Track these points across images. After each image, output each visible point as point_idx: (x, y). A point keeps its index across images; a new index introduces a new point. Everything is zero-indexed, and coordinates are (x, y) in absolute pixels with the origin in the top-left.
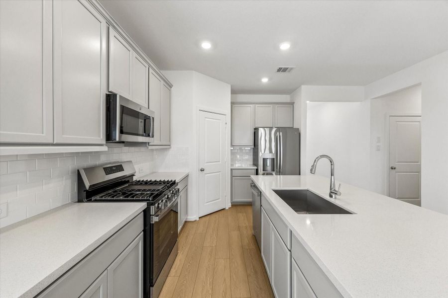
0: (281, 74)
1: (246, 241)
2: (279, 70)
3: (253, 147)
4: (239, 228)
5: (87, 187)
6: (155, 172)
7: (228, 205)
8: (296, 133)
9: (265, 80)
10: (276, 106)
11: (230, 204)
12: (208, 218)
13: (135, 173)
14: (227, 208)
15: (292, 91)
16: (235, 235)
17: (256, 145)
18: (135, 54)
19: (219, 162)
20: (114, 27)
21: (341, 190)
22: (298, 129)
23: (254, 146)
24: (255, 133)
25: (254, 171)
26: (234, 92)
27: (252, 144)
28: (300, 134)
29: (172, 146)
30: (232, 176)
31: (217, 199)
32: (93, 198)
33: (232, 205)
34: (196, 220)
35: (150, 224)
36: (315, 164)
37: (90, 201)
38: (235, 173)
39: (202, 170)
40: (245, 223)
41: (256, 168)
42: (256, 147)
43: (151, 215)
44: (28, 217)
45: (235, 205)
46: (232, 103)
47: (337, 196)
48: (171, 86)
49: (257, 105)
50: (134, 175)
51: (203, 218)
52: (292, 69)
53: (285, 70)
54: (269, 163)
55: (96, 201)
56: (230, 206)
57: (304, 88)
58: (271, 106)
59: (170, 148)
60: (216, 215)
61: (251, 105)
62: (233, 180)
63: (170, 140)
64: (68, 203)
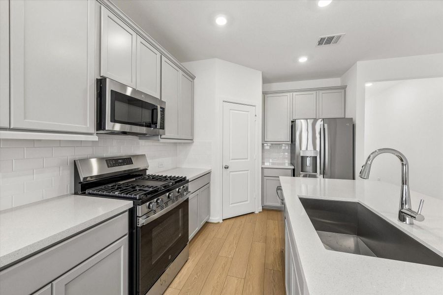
0: (325, 48)
1: (271, 258)
2: (321, 42)
3: (290, 143)
4: (266, 240)
5: (82, 180)
6: (179, 168)
7: (258, 209)
8: (348, 124)
9: (303, 60)
10: (321, 92)
11: (261, 208)
12: (232, 221)
13: (148, 166)
14: (257, 212)
15: (342, 71)
16: (259, 247)
17: (293, 140)
18: (140, 39)
19: (247, 159)
20: (107, 7)
21: (423, 212)
22: (352, 119)
23: (292, 142)
24: (292, 126)
25: (290, 172)
26: (265, 81)
27: (289, 139)
28: (354, 126)
29: (194, 140)
30: (263, 176)
31: (245, 201)
32: (87, 192)
33: (263, 209)
34: (219, 222)
35: (137, 227)
36: (369, 162)
37: (84, 194)
38: (267, 172)
39: (227, 168)
40: (275, 234)
41: (293, 167)
42: (293, 143)
43: (137, 217)
44: (13, 206)
45: (266, 209)
46: (264, 93)
47: (414, 221)
48: (193, 78)
49: (294, 94)
50: (147, 169)
51: (228, 221)
52: (339, 37)
53: (329, 40)
54: (309, 162)
55: (90, 194)
56: (261, 210)
57: (360, 64)
58: (314, 92)
59: (193, 142)
60: (243, 219)
61: (288, 94)
62: (265, 180)
63: (192, 134)
64: (66, 194)
